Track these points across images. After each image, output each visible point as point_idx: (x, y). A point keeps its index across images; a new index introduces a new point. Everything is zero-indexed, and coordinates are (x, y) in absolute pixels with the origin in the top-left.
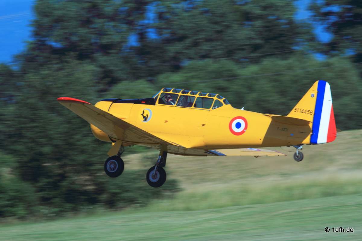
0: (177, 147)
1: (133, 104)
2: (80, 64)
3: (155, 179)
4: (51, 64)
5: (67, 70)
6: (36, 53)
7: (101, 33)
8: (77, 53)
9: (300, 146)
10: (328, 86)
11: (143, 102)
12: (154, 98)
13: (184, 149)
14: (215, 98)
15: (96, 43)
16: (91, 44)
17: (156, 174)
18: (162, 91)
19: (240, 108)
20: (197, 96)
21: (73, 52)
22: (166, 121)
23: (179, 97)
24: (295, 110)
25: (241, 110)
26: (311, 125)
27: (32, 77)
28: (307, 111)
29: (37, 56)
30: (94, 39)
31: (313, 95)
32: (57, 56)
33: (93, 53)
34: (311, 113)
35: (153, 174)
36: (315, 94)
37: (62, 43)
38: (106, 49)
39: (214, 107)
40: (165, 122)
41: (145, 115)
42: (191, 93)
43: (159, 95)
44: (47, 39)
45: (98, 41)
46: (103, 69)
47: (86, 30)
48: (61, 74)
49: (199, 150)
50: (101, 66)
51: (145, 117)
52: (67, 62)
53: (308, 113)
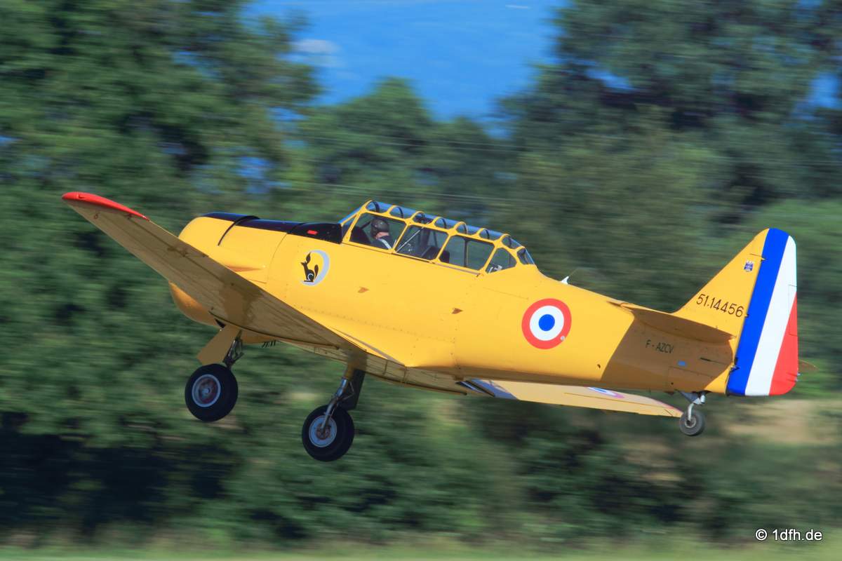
0: (385, 363)
1: (285, 233)
2: (675, 140)
3: (322, 439)
4: (596, 132)
5: (638, 154)
6: (557, 98)
7: (740, 63)
8: (670, 110)
9: (700, 397)
10: (791, 247)
11: (310, 232)
12: (342, 224)
13: (401, 369)
14: (498, 244)
15: (722, 88)
16: (709, 90)
17: (328, 426)
18: (363, 210)
19: (559, 278)
20: (452, 232)
21: (660, 104)
22: (363, 290)
23: (407, 227)
24: (700, 301)
25: (563, 284)
26: (734, 344)
27: (540, 162)
28: (729, 306)
29: (560, 106)
30: (719, 76)
31: (749, 267)
32: (616, 113)
33: (710, 114)
34: (739, 313)
35: (321, 425)
36: (757, 262)
37: (633, 79)
38: (748, 105)
39: (493, 267)
40: (359, 292)
41: (311, 267)
42: (437, 224)
43: (354, 217)
44: (591, 62)
45: (731, 83)
46: (735, 161)
47: (701, 51)
48: (618, 160)
49: (438, 375)
50: (731, 153)
51: (311, 272)
52: (637, 131)
53: (731, 311)
